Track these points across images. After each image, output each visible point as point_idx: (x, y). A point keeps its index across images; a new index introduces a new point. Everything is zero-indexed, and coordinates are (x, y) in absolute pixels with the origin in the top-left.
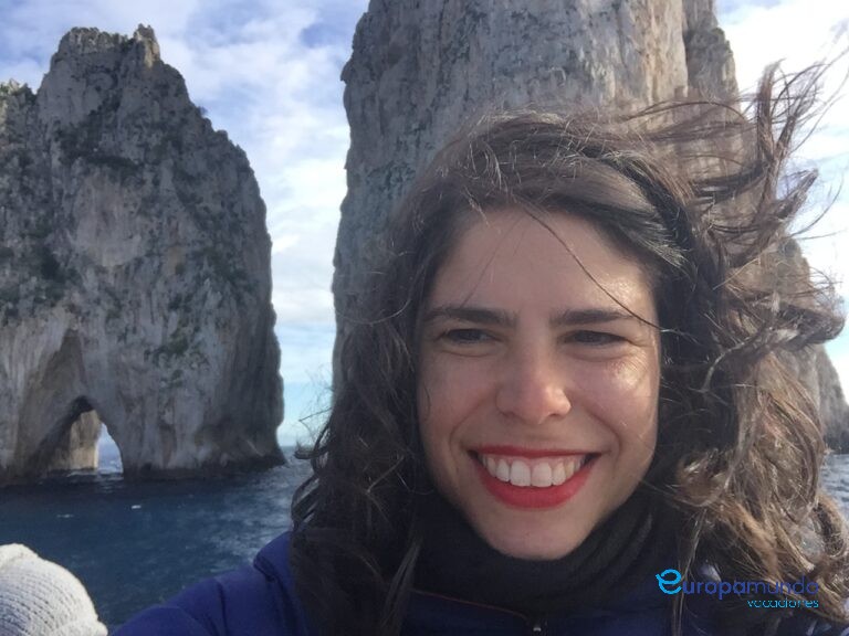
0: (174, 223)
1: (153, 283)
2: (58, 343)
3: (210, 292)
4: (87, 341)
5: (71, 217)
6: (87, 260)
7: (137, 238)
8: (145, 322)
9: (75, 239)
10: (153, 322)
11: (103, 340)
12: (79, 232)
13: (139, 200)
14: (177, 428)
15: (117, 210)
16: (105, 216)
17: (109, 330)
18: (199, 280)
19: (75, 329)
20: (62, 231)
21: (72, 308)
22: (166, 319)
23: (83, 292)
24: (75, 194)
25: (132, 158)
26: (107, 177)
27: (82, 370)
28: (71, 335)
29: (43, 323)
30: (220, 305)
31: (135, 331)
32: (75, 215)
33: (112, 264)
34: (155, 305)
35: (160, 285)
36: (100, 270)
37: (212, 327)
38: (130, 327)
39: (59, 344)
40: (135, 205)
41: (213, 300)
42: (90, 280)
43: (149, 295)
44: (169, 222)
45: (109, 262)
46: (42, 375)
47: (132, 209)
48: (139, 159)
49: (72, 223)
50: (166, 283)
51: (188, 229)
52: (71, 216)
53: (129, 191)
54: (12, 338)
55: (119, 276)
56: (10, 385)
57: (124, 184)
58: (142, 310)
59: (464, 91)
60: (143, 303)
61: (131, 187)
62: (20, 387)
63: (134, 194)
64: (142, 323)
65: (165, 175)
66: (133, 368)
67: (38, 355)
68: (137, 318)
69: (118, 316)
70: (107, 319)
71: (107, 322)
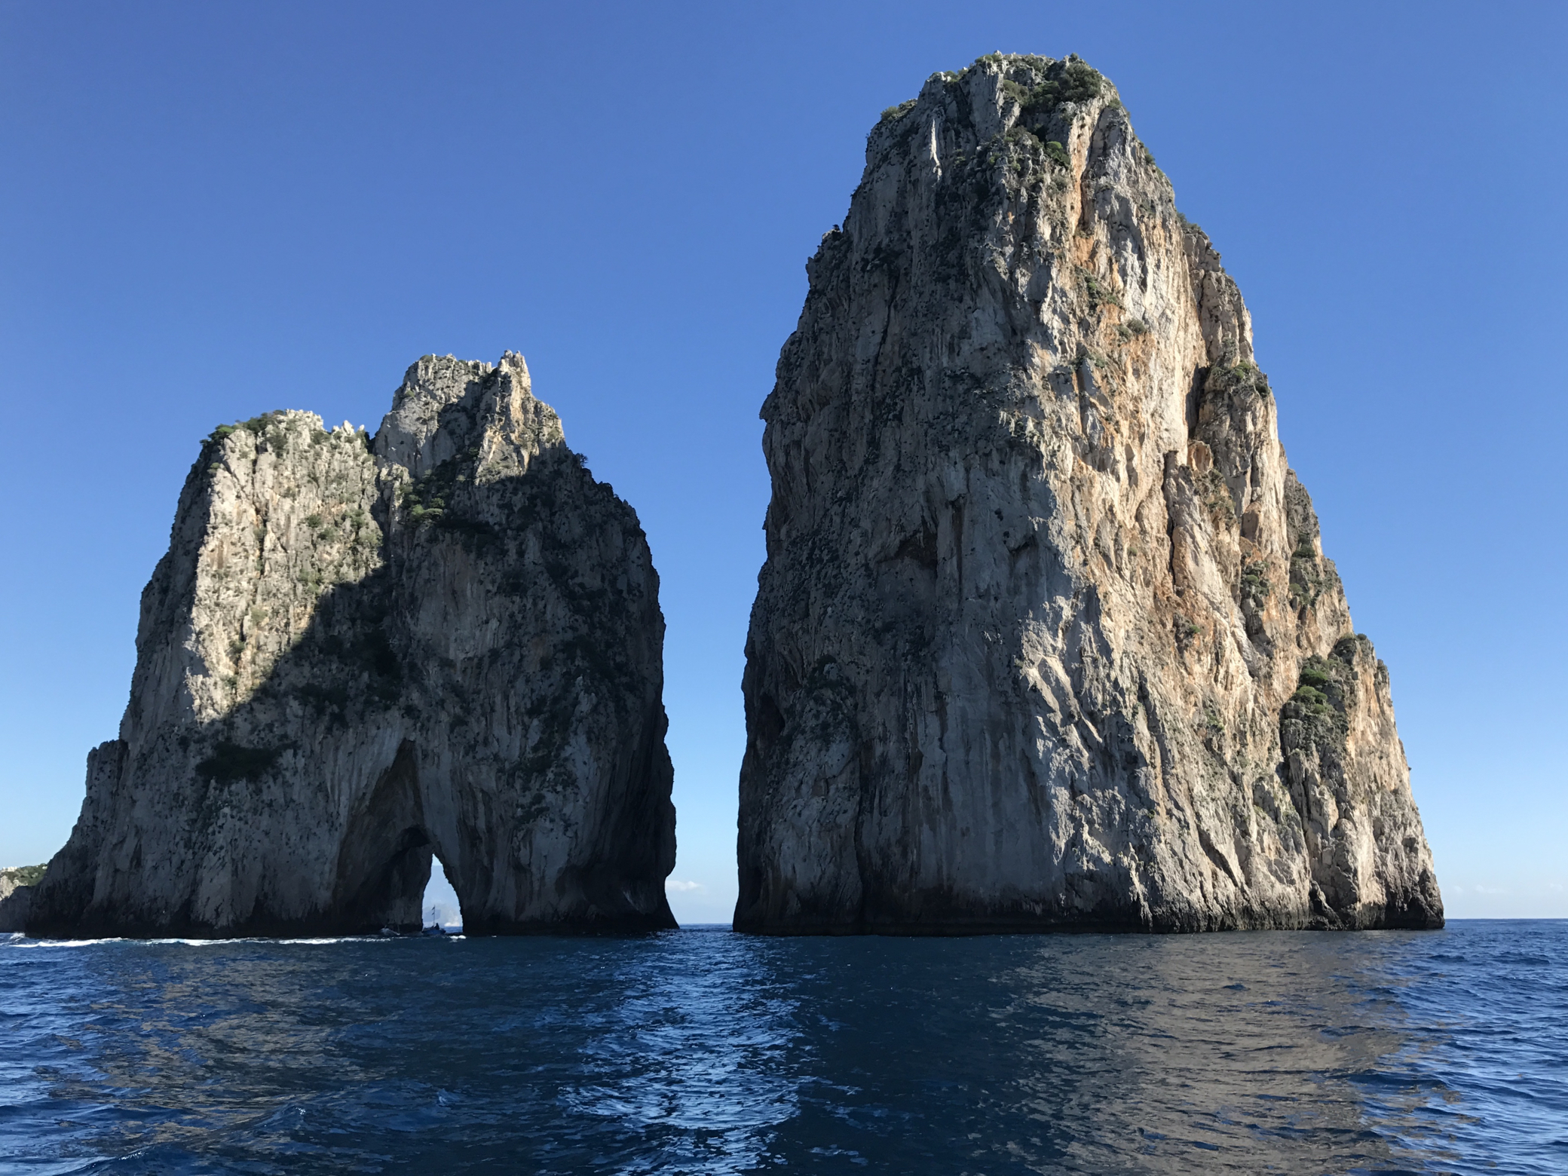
0: (541, 604)
1: (511, 682)
2: (389, 755)
3: (583, 693)
5: (413, 599)
6: (429, 651)
7: (494, 624)
8: (500, 731)
9: (416, 625)
10: (510, 733)
11: (447, 757)
12: (422, 615)
13: (498, 575)
14: (534, 869)
15: (470, 590)
16: (455, 595)
17: (454, 741)
18: (569, 678)
19: (412, 739)
20: (400, 614)
21: (410, 711)
22: (526, 728)
23: (424, 690)
24: (419, 567)
25: (491, 521)
26: (459, 547)
27: (417, 791)
28: (407, 746)
29: (373, 731)
30: (595, 710)
31: (486, 742)
32: (418, 594)
33: (462, 656)
34: (513, 709)
35: (520, 684)
36: (447, 664)
37: (582, 739)
38: (480, 739)
39: (392, 757)
40: (493, 582)
41: (585, 706)
42: (433, 675)
43: (506, 697)
44: (535, 604)
45: (456, 654)
46: (369, 798)
47: (490, 587)
48: (500, 524)
49: (413, 604)
50: (527, 681)
51: (557, 611)
52: (412, 595)
53: (486, 564)
54: (337, 749)
55: (469, 671)
56: (332, 809)
57: (480, 556)
58: (496, 716)
59: (895, 460)
60: (498, 707)
61: (489, 559)
62: (344, 811)
63: (492, 568)
64: (496, 733)
65: (531, 544)
66: (482, 791)
67: (365, 771)
68: (489, 725)
69: (466, 724)
70: (452, 726)
71: (452, 731)
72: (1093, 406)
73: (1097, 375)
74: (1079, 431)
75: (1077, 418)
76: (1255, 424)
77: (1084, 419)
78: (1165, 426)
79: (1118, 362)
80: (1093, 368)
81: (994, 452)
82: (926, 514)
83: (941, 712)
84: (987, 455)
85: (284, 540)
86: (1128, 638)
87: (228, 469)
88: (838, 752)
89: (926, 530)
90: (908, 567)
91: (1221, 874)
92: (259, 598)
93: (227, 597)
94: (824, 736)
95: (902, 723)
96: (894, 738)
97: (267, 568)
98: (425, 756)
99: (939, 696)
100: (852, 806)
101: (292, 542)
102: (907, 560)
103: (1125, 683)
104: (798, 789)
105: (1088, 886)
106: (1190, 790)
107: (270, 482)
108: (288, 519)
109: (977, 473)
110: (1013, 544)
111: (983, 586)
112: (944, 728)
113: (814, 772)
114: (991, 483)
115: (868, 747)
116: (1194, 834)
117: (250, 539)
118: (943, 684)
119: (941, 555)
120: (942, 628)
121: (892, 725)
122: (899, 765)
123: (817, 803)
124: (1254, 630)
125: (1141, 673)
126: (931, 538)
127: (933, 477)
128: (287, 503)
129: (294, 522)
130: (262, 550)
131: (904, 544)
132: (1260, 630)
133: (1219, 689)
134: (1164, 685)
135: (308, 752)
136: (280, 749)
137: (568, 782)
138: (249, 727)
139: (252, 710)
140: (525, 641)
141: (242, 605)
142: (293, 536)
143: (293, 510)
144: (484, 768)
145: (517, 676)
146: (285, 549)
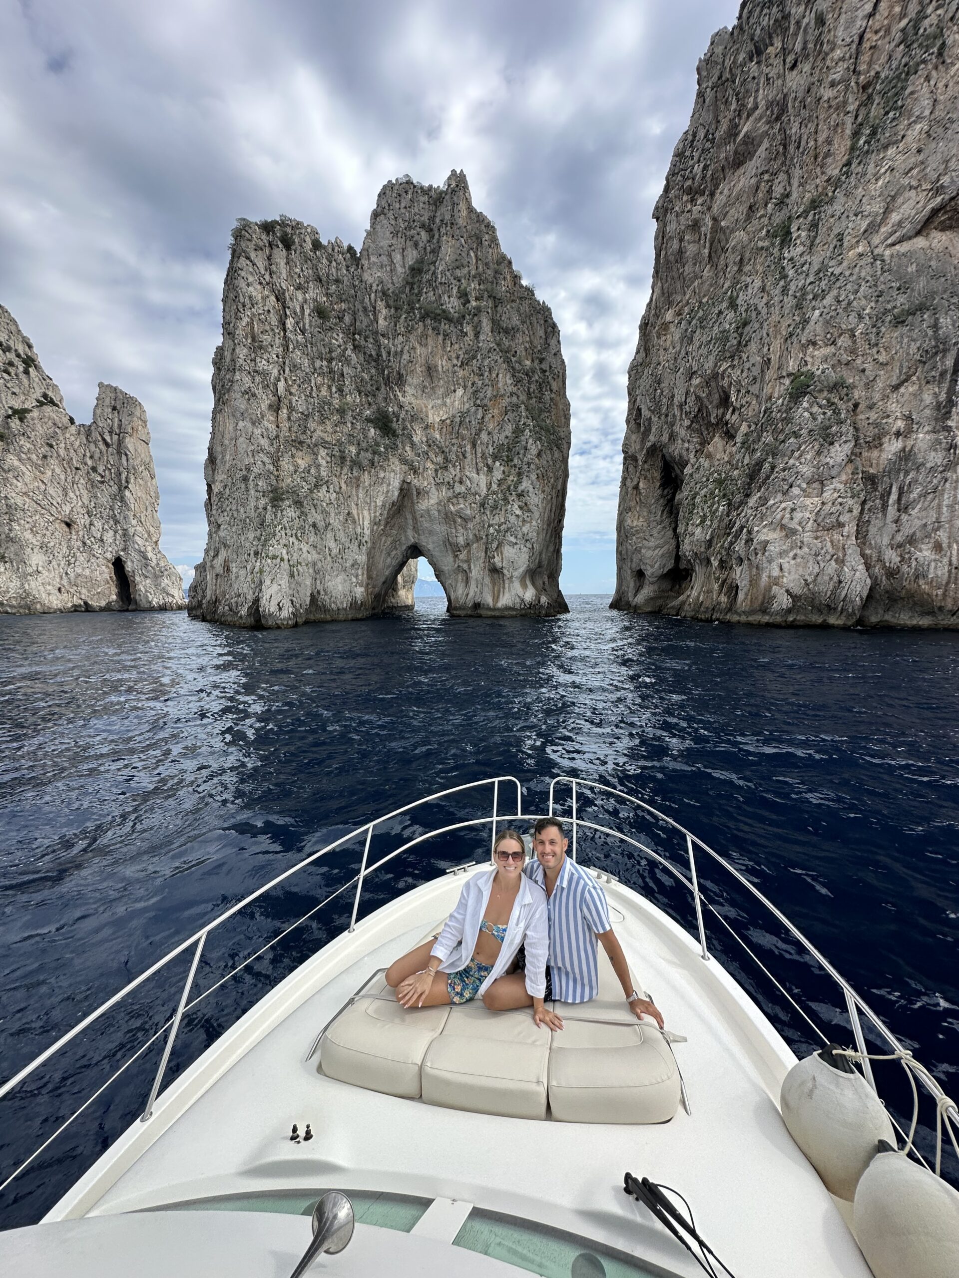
0: (494, 374)
1: (478, 434)
2: (394, 492)
3: (531, 441)
5: (400, 375)
6: (415, 416)
7: (460, 392)
8: (470, 472)
9: (404, 396)
10: (478, 474)
11: (434, 493)
12: (407, 388)
13: (461, 353)
14: (505, 571)
15: (442, 364)
16: (430, 370)
17: (438, 481)
18: (518, 432)
19: (408, 480)
20: (392, 389)
21: (404, 461)
22: (490, 469)
23: (413, 445)
24: (402, 351)
25: (452, 310)
26: (430, 331)
27: (415, 519)
28: (405, 486)
29: (382, 475)
30: (539, 455)
31: (461, 482)
32: (403, 372)
33: (438, 419)
34: (479, 455)
35: (484, 436)
36: (427, 426)
37: (534, 477)
38: (457, 479)
39: (396, 493)
40: (458, 358)
41: (534, 451)
42: (419, 437)
43: (474, 446)
44: (490, 374)
45: (434, 417)
46: (383, 523)
47: (455, 362)
48: (459, 312)
49: (400, 380)
50: (489, 434)
51: (506, 381)
52: (399, 373)
53: (451, 344)
54: (358, 486)
55: (444, 430)
56: (359, 530)
57: (447, 336)
58: (468, 461)
60: (468, 455)
61: (454, 338)
62: (367, 532)
63: (456, 347)
64: (468, 474)
65: (484, 324)
67: (379, 503)
68: (463, 469)
69: (446, 468)
70: (436, 471)
71: (437, 475)
85: (301, 325)
87: (248, 258)
92: (287, 369)
93: (262, 364)
97: (291, 346)
98: (419, 493)
101: (307, 327)
104: (788, 492)
107: (284, 275)
108: (302, 308)
113: (809, 475)
117: (274, 319)
123: (810, 505)
128: (300, 296)
129: (307, 312)
130: (285, 330)
135: (337, 489)
136: (317, 486)
137: (525, 507)
138: (292, 468)
139: (293, 456)
140: (486, 401)
141: (275, 372)
142: (307, 321)
143: (305, 301)
144: (461, 500)
145: (480, 430)
146: (303, 332)
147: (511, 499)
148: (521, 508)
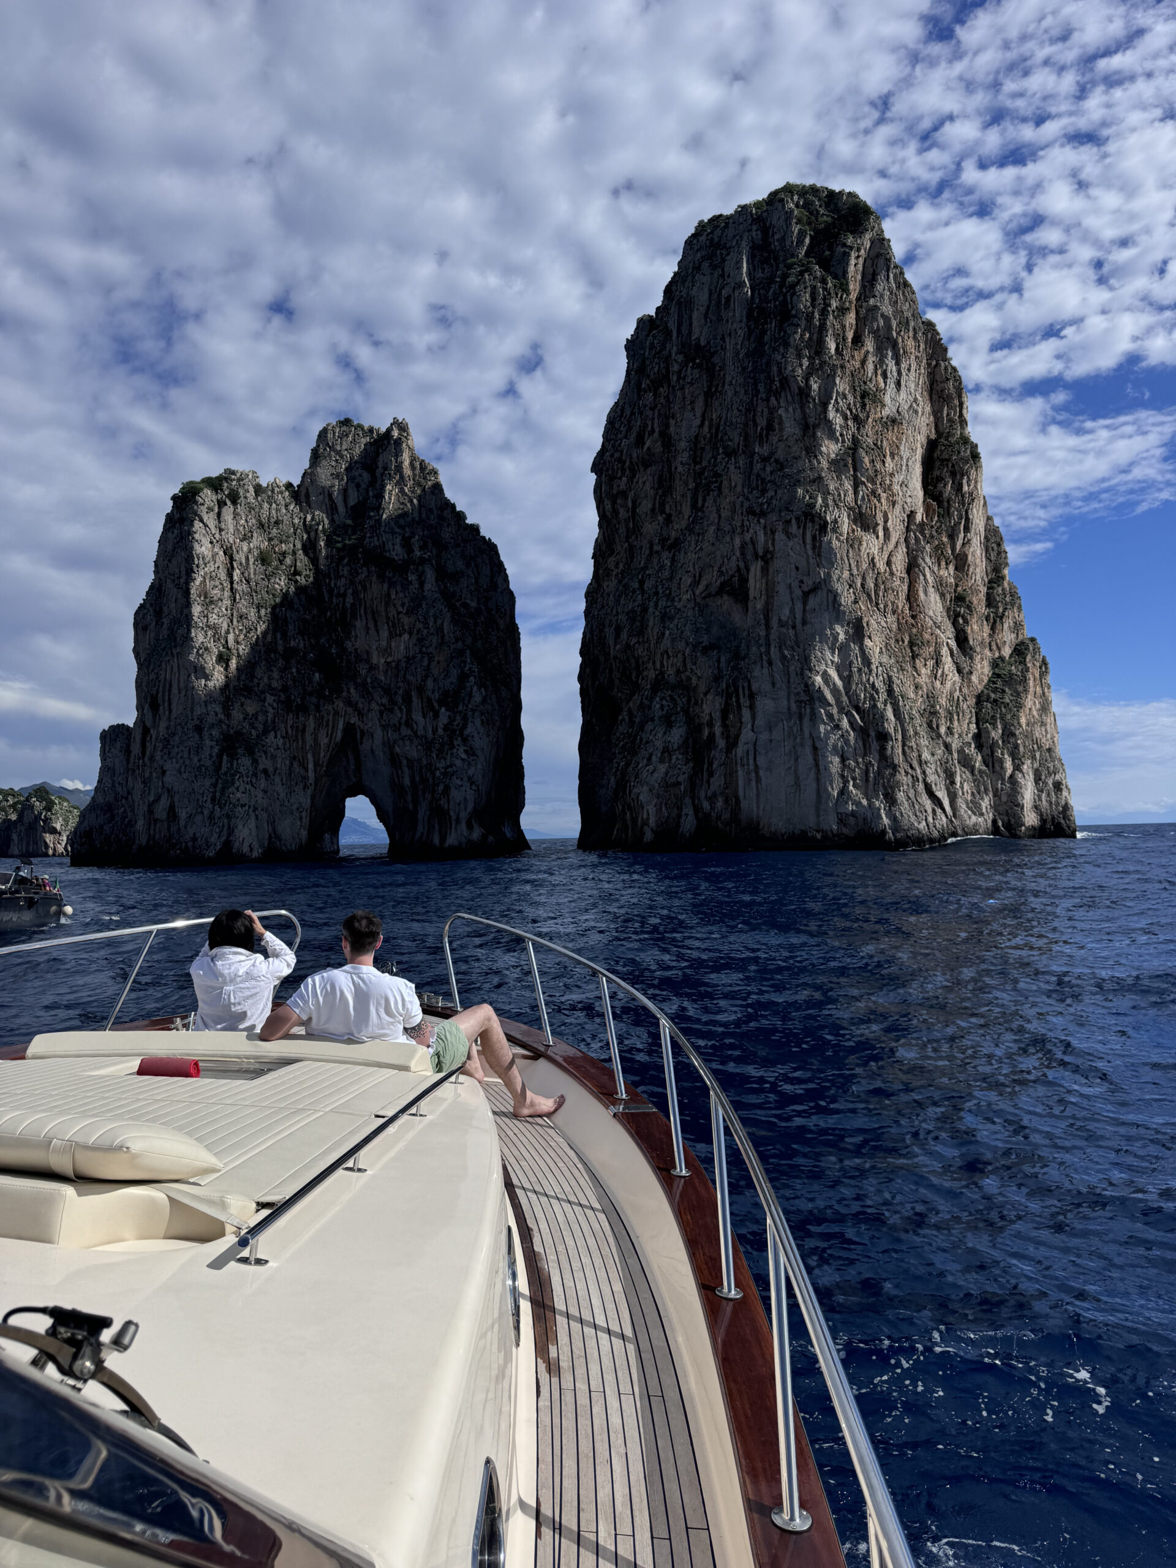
0: (439, 622)
1: (424, 681)
2: (338, 734)
3: (475, 688)
4: (363, 733)
6: (359, 658)
8: (417, 716)
10: (425, 718)
11: (379, 734)
12: (352, 633)
13: (406, 601)
14: (452, 813)
17: (383, 723)
19: (353, 722)
21: (350, 702)
22: (436, 715)
25: (397, 558)
26: (375, 577)
27: (358, 758)
28: (350, 728)
29: (326, 718)
30: (484, 701)
31: (407, 724)
33: (383, 661)
34: (425, 700)
35: (430, 683)
36: (372, 668)
37: (478, 722)
38: (403, 721)
39: (340, 736)
40: (403, 605)
41: (477, 698)
42: (364, 675)
43: (420, 692)
44: (435, 622)
45: (377, 659)
46: (326, 764)
47: (400, 609)
48: (403, 560)
50: (435, 680)
52: (343, 616)
53: (397, 592)
55: (389, 673)
56: (303, 773)
57: (392, 584)
58: (414, 705)
59: (716, 521)
60: (414, 699)
61: (399, 588)
62: (311, 775)
63: (401, 595)
64: (414, 717)
65: (429, 576)
66: (406, 758)
67: (324, 746)
68: (409, 711)
69: (391, 711)
70: (381, 713)
71: (382, 716)
72: (863, 483)
73: (866, 460)
74: (853, 504)
75: (851, 492)
76: (969, 486)
77: (856, 493)
78: (909, 493)
79: (881, 448)
80: (864, 454)
81: (794, 521)
82: (742, 564)
83: (752, 707)
84: (789, 522)
85: (246, 574)
86: (881, 652)
87: (201, 521)
88: (677, 735)
89: (741, 575)
90: (726, 603)
91: (939, 811)
92: (235, 620)
93: (213, 619)
94: (669, 724)
95: (725, 714)
96: (719, 724)
97: (238, 597)
99: (752, 696)
100: (687, 768)
101: (252, 576)
102: (725, 597)
103: (880, 685)
104: (649, 759)
105: (852, 820)
106: (920, 756)
107: (232, 530)
108: (247, 559)
109: (780, 536)
110: (806, 589)
111: (784, 618)
112: (754, 717)
113: (661, 748)
114: (791, 544)
115: (699, 729)
116: (921, 787)
117: (223, 575)
118: (754, 687)
119: (751, 596)
120: (754, 649)
121: (717, 715)
122: (721, 743)
123: (662, 768)
124: (962, 639)
125: (890, 677)
126: (744, 581)
127: (747, 537)
128: (245, 545)
129: (252, 561)
130: (232, 583)
131: (723, 585)
132: (966, 639)
133: (938, 684)
134: (904, 684)
135: (284, 734)
136: (265, 732)
137: (471, 752)
138: (241, 717)
139: (242, 704)
140: (430, 650)
141: (225, 626)
142: (252, 571)
143: (250, 551)
144: (407, 743)
145: (427, 676)
146: (248, 581)
147: (456, 743)
148: (466, 752)
